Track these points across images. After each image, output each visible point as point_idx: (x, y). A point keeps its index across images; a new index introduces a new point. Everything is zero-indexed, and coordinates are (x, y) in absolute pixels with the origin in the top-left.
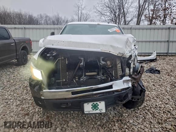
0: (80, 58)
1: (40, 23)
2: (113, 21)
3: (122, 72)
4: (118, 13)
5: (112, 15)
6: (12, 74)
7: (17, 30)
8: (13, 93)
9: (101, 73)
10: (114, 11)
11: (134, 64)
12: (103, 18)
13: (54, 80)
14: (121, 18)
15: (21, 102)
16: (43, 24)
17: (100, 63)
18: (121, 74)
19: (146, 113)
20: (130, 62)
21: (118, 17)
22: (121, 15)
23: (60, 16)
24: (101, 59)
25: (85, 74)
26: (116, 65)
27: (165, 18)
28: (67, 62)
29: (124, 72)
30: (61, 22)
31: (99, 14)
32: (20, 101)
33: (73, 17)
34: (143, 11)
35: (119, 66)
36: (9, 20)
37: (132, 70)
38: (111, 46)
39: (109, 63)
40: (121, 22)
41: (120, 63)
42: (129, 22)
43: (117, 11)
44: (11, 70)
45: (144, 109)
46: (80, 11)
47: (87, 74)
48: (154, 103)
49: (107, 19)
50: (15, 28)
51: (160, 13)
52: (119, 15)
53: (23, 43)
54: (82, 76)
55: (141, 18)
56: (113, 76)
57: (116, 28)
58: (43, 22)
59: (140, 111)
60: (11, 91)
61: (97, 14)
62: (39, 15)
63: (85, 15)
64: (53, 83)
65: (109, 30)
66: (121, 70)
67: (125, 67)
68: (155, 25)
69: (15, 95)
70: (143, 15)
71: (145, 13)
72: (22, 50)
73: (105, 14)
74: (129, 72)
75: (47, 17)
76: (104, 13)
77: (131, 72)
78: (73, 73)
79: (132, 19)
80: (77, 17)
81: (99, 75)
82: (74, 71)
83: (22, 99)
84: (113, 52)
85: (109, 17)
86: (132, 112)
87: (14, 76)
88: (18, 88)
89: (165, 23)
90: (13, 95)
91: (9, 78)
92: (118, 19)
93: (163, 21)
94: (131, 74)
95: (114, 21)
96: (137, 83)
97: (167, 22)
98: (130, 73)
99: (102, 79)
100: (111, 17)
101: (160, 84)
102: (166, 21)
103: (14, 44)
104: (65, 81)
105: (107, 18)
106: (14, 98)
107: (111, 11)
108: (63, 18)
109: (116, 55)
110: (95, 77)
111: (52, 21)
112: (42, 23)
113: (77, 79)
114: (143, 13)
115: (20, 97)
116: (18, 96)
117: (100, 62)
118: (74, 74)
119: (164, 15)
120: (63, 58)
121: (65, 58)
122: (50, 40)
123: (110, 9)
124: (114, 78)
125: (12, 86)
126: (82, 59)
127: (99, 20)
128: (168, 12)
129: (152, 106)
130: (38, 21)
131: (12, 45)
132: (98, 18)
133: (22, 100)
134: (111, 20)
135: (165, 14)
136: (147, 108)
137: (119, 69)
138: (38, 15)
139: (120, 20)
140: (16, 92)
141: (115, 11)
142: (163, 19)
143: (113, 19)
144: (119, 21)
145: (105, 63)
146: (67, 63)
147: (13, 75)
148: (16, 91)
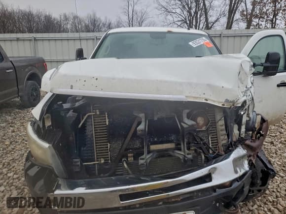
0: (136, 115)
1: (64, 29)
2: (186, 22)
3: (226, 137)
4: (194, 10)
5: (185, 13)
6: (11, 126)
7: (21, 43)
8: (6, 169)
9: (183, 146)
10: (188, 6)
11: (248, 115)
12: (169, 17)
13: (79, 163)
14: (200, 17)
15: (20, 191)
16: (70, 31)
17: (182, 124)
18: (224, 142)
19: (270, 210)
20: (242, 113)
21: (194, 15)
22: (199, 13)
23: (98, 16)
24: (185, 116)
25: (148, 147)
26: (214, 123)
27: (275, 15)
28: (107, 120)
29: (230, 137)
30: (100, 26)
31: (163, 12)
32: (19, 189)
33: (120, 18)
34: (238, 4)
35: (221, 123)
36: (11, 25)
37: (243, 129)
38: (209, 86)
39: (200, 120)
40: (199, 24)
41: (223, 118)
42: (214, 23)
43: (192, 6)
44: (9, 118)
45: (265, 200)
46: (130, 7)
47: (153, 147)
48: (281, 185)
49: (176, 19)
50: (18, 39)
51: (267, 8)
52: (196, 13)
53: (30, 68)
54: (143, 154)
55: (233, 17)
56: (210, 148)
57: (204, 38)
58: (69, 26)
59: (258, 206)
60: (4, 165)
61: (160, 12)
62: (62, 14)
63: (140, 15)
64: (78, 170)
65: (190, 43)
66: (225, 132)
67: (232, 124)
68: (259, 28)
69: (9, 175)
70: (237, 12)
71: (240, 9)
72: (28, 79)
73: (174, 11)
74: (238, 132)
75: (75, 17)
76: (172, 9)
77: (241, 132)
78: (123, 144)
79: (218, 19)
80: (127, 17)
81: (180, 150)
82: (124, 141)
83: (23, 185)
84: (214, 99)
85: (180, 17)
86: (242, 210)
87: (13, 131)
88: (17, 158)
89: (275, 25)
90: (6, 174)
91: (4, 135)
92: (194, 19)
93: (272, 21)
94: (243, 136)
95: (188, 22)
96: (255, 156)
97: (278, 22)
98: (240, 135)
99: (188, 159)
100: (184, 16)
101: (283, 139)
102: (277, 20)
103: (12, 70)
104: (104, 163)
105: (176, 17)
106: (7, 181)
107: (184, 7)
108: (103, 19)
109: (220, 105)
110: (171, 153)
111: (84, 25)
112: (67, 28)
113: (131, 159)
114: (237, 7)
115: (20, 180)
116: (15, 176)
117: (181, 121)
118: (125, 146)
119: (274, 11)
120: (98, 113)
121: (102, 113)
122: (65, 75)
123: (182, 3)
124: (211, 152)
125: (7, 153)
126: (142, 115)
127: (163, 22)
128: (279, 5)
129: (278, 194)
130: (60, 26)
131: (8, 73)
132: (162, 18)
133: (23, 187)
134: (183, 20)
135: (275, 9)
136: (270, 198)
137: (222, 130)
138: (61, 16)
139: (199, 21)
140: (13, 167)
141: (190, 6)
142: (272, 17)
143: (186, 19)
144: (197, 22)
145: (193, 123)
146: (107, 124)
147: (11, 128)
148: (13, 165)
